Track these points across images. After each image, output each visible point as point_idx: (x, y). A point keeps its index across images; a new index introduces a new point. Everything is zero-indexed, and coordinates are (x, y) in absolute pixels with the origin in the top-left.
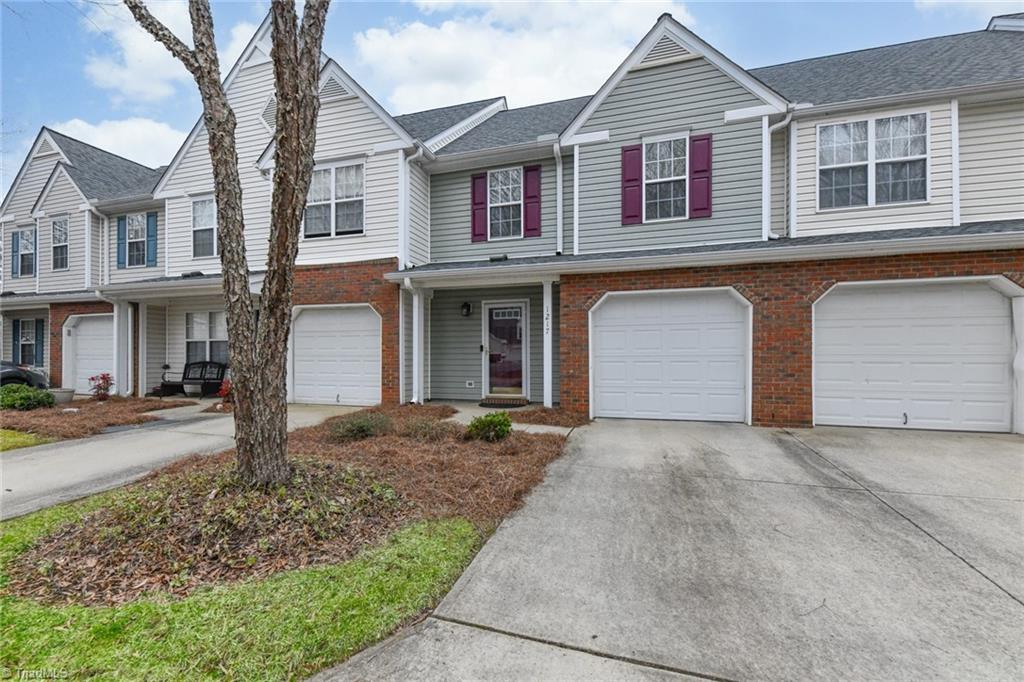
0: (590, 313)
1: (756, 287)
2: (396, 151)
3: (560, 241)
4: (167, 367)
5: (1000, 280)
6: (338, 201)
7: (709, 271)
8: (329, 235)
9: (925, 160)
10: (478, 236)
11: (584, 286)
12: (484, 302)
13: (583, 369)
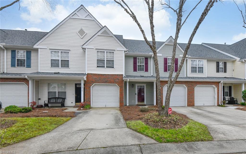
0: (163, 88)
1: (188, 85)
2: (123, 51)
3: (152, 73)
4: (39, 99)
5: (214, 86)
6: (107, 59)
7: (181, 82)
8: (104, 67)
9: (203, 67)
10: (135, 70)
11: (162, 83)
12: (136, 84)
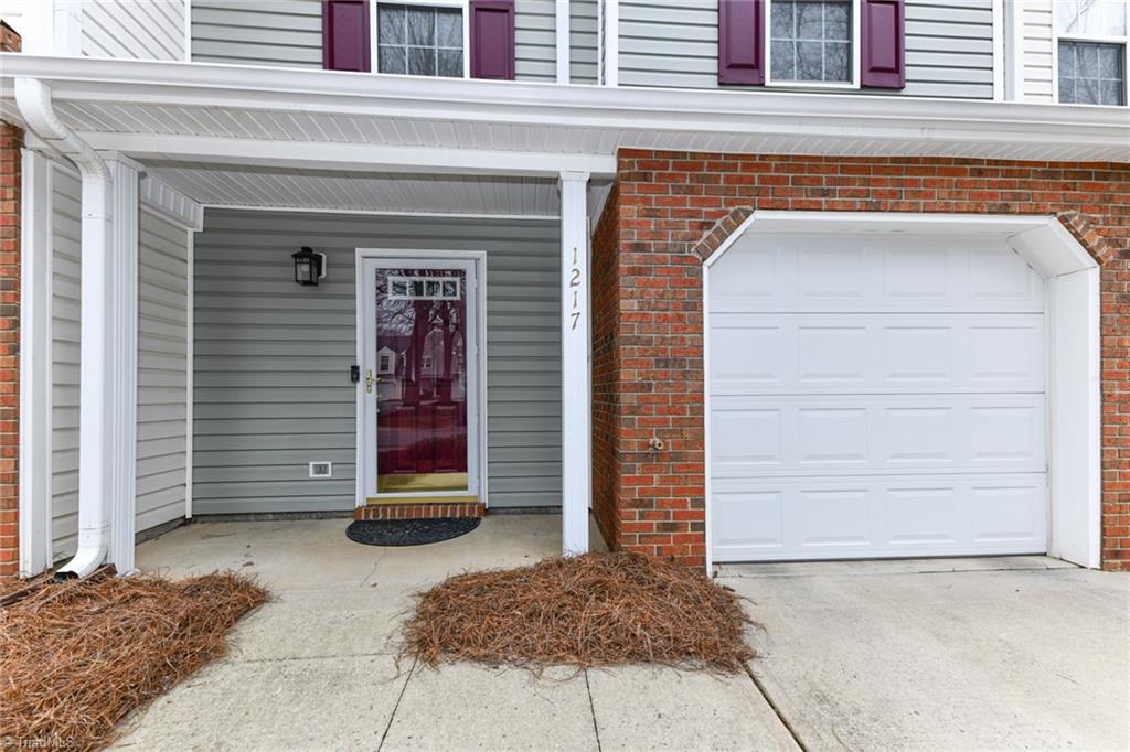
0: (705, 269)
1: (1106, 222)
7: (1009, 173)
11: (690, 190)
12: (359, 252)
13: (688, 434)
